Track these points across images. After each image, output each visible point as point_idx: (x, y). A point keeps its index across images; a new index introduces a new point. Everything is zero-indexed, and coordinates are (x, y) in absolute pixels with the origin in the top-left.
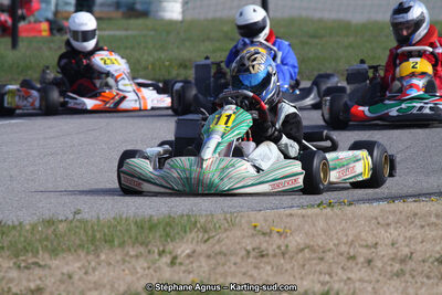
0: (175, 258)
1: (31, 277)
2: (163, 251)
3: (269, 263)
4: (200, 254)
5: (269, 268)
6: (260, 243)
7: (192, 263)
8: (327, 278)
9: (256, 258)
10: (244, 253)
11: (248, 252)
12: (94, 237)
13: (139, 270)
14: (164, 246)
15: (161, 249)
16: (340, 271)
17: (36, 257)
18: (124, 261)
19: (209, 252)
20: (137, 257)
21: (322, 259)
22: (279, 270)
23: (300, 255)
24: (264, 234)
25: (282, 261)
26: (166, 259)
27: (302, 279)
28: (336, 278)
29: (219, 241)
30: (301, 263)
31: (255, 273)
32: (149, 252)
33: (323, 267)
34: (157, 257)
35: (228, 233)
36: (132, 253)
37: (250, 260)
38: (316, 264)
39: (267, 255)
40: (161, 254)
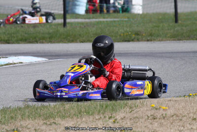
0: (116, 120)
1: (51, 128)
2: (111, 117)
3: (157, 122)
4: (128, 118)
5: (156, 124)
6: (154, 113)
7: (122, 122)
8: (182, 128)
9: (151, 120)
10: (146, 117)
11: (148, 117)
12: (81, 111)
13: (99, 125)
14: (111, 114)
15: (110, 116)
16: (188, 125)
17: (54, 119)
18: (93, 121)
19: (131, 117)
20: (99, 119)
21: (181, 120)
22: (161, 125)
23: (171, 118)
24: (156, 109)
25: (163, 121)
26: (112, 120)
27: (171, 129)
28: (186, 128)
29: (136, 112)
30: (171, 122)
31: (150, 126)
32: (105, 117)
33: (181, 123)
34: (107, 120)
35: (141, 109)
36: (97, 118)
37: (149, 121)
38: (178, 122)
39: (156, 118)
40: (110, 118)
